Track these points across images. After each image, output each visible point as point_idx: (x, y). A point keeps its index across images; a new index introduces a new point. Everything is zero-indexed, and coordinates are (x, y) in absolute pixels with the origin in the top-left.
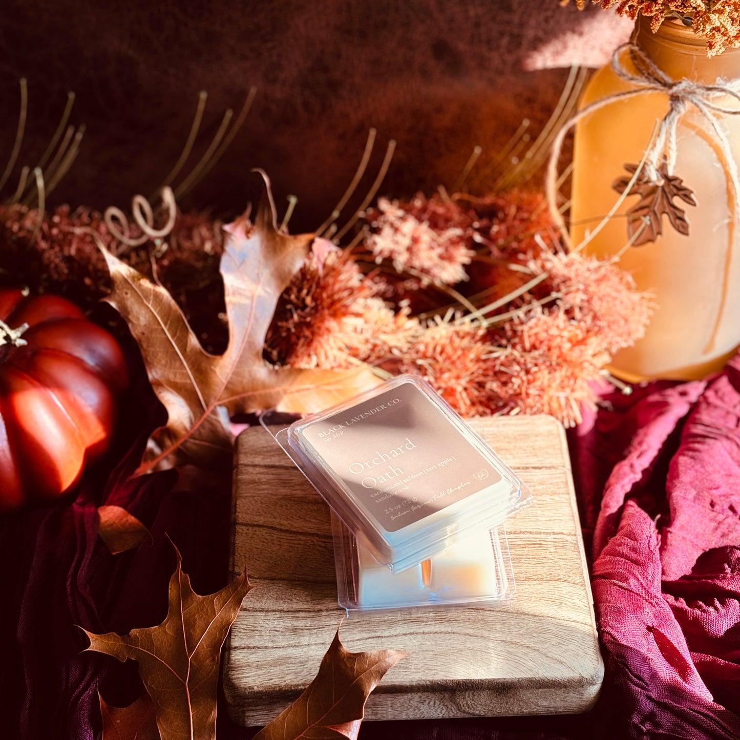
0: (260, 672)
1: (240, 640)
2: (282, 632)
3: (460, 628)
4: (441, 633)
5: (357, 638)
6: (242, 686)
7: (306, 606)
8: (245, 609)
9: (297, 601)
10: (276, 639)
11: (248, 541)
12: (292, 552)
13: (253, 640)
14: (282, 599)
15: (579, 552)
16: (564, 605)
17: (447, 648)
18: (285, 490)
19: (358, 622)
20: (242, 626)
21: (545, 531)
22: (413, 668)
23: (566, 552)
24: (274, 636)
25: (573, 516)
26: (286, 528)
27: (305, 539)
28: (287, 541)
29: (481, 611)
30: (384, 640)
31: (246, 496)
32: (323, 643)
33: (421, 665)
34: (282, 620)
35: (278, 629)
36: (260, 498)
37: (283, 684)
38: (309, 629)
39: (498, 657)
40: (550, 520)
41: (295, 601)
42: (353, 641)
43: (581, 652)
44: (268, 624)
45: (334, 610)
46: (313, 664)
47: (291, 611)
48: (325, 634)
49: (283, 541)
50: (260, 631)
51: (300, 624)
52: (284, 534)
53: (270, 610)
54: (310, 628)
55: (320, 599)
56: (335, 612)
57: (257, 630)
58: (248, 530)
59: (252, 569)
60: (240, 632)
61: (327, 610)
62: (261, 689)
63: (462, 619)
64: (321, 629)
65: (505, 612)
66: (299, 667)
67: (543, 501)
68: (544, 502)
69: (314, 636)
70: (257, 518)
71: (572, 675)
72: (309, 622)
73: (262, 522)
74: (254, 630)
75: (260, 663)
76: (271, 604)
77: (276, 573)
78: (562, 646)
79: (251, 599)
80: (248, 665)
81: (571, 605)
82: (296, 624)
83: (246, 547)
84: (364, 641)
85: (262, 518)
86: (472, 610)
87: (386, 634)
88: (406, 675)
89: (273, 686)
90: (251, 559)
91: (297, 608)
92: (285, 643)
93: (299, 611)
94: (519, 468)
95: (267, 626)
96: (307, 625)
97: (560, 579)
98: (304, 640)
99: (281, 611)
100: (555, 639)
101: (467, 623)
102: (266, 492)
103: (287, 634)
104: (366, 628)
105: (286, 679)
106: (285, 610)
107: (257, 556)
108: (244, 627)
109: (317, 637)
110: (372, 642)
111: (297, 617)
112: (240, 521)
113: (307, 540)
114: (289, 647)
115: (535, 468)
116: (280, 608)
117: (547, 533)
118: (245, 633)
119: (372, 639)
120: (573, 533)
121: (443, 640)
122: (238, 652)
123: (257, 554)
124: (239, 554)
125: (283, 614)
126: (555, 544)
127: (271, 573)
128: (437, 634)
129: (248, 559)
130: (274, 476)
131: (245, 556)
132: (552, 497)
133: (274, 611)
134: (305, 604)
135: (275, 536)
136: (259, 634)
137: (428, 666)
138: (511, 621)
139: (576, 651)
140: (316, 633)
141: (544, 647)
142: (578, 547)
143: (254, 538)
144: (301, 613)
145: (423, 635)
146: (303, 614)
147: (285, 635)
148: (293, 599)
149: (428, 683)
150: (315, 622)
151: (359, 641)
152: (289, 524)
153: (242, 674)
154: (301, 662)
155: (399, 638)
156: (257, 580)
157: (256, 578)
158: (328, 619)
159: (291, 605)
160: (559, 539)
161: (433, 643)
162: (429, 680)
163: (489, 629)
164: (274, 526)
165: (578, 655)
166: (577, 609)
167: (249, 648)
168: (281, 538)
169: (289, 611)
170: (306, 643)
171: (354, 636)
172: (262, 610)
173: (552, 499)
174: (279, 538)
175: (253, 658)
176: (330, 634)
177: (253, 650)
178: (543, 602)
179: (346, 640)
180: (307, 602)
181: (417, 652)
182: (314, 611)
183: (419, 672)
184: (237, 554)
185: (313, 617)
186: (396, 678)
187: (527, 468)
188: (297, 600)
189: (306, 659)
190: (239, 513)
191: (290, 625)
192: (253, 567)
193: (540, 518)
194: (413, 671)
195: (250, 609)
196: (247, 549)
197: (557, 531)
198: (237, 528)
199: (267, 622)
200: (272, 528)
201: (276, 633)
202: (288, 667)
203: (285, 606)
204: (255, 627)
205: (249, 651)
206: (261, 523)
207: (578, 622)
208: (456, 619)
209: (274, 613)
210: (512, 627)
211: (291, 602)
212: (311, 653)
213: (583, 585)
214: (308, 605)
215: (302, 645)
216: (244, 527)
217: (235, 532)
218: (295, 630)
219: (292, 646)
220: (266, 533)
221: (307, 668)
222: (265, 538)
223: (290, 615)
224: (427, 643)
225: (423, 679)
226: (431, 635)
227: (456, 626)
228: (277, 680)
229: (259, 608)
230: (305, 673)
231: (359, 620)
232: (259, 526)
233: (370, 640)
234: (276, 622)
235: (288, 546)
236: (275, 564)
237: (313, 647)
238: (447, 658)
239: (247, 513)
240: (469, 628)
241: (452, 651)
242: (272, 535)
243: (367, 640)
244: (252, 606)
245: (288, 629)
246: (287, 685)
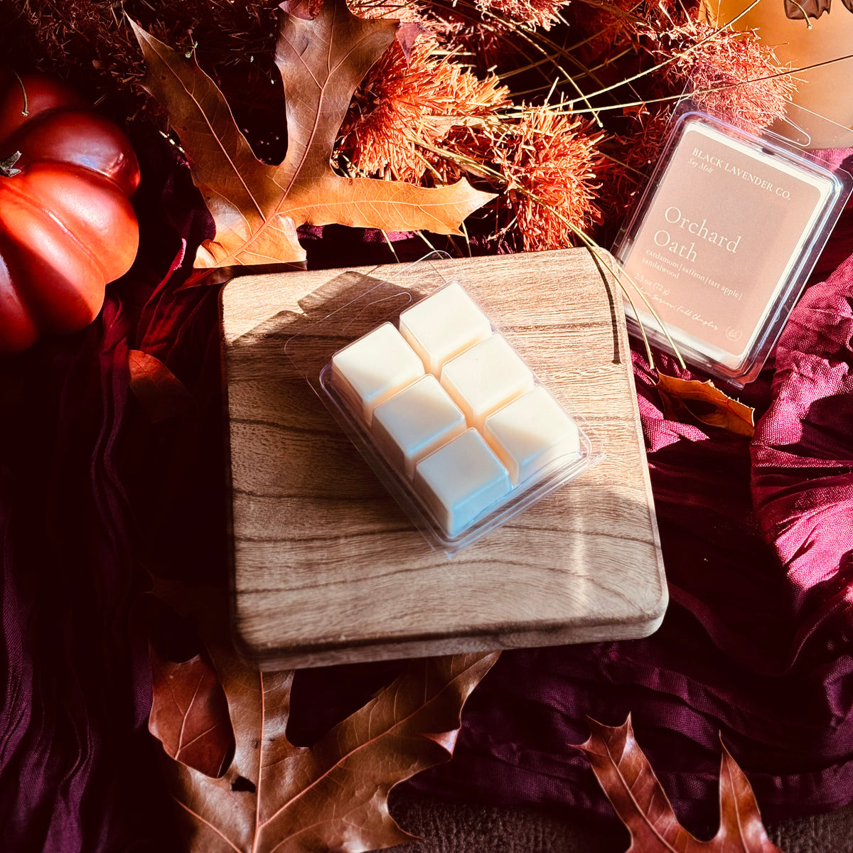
0: (273, 623)
1: (247, 581)
2: (295, 568)
3: (501, 554)
4: (480, 561)
5: (381, 574)
6: (254, 643)
7: (320, 532)
8: (249, 538)
9: (310, 526)
10: (288, 578)
11: (246, 444)
12: (299, 457)
13: (261, 581)
14: (292, 523)
15: (637, 443)
16: (621, 518)
17: (487, 582)
18: (286, 371)
19: (382, 551)
20: (247, 562)
21: (596, 415)
22: (449, 610)
23: (622, 443)
24: (286, 574)
25: (630, 393)
26: (292, 425)
27: (314, 438)
28: (294, 443)
29: (525, 530)
30: (414, 574)
31: (239, 380)
32: (343, 582)
33: (458, 606)
34: (293, 553)
35: (290, 565)
36: (256, 383)
37: (301, 638)
38: (327, 564)
39: (547, 591)
40: (602, 400)
41: (308, 525)
42: (378, 577)
43: (642, 582)
44: (277, 558)
45: (353, 536)
46: (334, 610)
47: (305, 540)
48: (345, 569)
49: (287, 442)
50: (269, 569)
51: (316, 556)
52: (288, 433)
53: (279, 538)
54: (327, 561)
55: (336, 522)
56: (355, 538)
57: (266, 567)
58: (245, 428)
59: (254, 482)
60: (246, 571)
61: (346, 537)
62: (275, 645)
63: (503, 543)
64: (340, 563)
65: (553, 530)
66: (318, 615)
67: (594, 372)
68: (596, 375)
69: (333, 572)
70: (254, 411)
71: (631, 610)
72: (325, 553)
73: (260, 416)
74: (261, 568)
75: (272, 611)
76: (280, 531)
77: (283, 487)
78: (619, 573)
79: (256, 524)
80: (259, 615)
81: (628, 516)
82: (310, 556)
83: (244, 453)
84: (390, 576)
85: (260, 411)
86: (514, 529)
87: (416, 565)
88: (441, 620)
89: (289, 642)
90: (252, 470)
91: (310, 535)
92: (300, 584)
93: (312, 539)
94: (564, 327)
95: (276, 561)
96: (324, 558)
97: (616, 482)
98: (322, 578)
99: (292, 540)
100: (611, 564)
101: (509, 547)
102: (262, 373)
103: (301, 570)
104: (392, 558)
105: (304, 631)
106: (297, 538)
107: (259, 465)
108: (251, 563)
109: (336, 573)
110: (401, 577)
111: (311, 548)
112: (235, 417)
113: (316, 440)
114: (304, 588)
115: (583, 325)
116: (290, 536)
117: (599, 418)
118: (252, 571)
119: (400, 574)
120: (630, 416)
121: (483, 572)
122: (245, 597)
123: (258, 463)
124: (237, 463)
125: (295, 543)
126: (610, 433)
127: (276, 488)
128: (474, 564)
129: (248, 471)
130: (271, 350)
131: (243, 465)
132: (604, 367)
133: (284, 540)
134: (319, 529)
135: (278, 435)
136: (267, 572)
137: (465, 607)
138: (561, 543)
139: (637, 579)
140: (334, 568)
141: (599, 575)
142: (637, 437)
143: (253, 439)
144: (315, 541)
145: (459, 566)
146: (317, 543)
147: (298, 573)
148: (305, 524)
149: (467, 628)
150: (332, 554)
151: (385, 577)
152: (293, 418)
153: (252, 626)
154: (319, 608)
155: (432, 571)
156: (261, 499)
157: (260, 496)
158: (347, 549)
159: (303, 532)
160: (613, 426)
161: (470, 575)
162: (468, 626)
163: (533, 554)
164: (275, 422)
165: (638, 584)
166: (636, 522)
167: (257, 591)
168: (285, 439)
169: (300, 540)
170: (324, 582)
171: (378, 570)
172: (269, 540)
173: (605, 370)
174: (283, 438)
175: (264, 604)
176: (351, 568)
177: (262, 595)
178: (597, 514)
179: (370, 576)
180: (322, 526)
181: (453, 588)
182: (331, 539)
183: (456, 616)
184: (234, 463)
185: (330, 546)
186: (430, 625)
187: (575, 326)
188: (310, 524)
189: (325, 604)
190: (232, 404)
191: (303, 558)
192: (254, 480)
193: (591, 398)
194: (449, 613)
195: (256, 538)
196: (245, 455)
197: (611, 415)
198: (232, 426)
199: (278, 557)
200: (273, 424)
201: (288, 570)
202: (306, 615)
203: (296, 533)
204: (262, 563)
205: (259, 596)
206: (259, 418)
207: (637, 540)
208: (497, 542)
209: (283, 543)
210: (561, 550)
211: (303, 527)
212: (331, 595)
213: (643, 489)
214: (323, 531)
215: (320, 585)
216: (239, 425)
217: (230, 432)
218: (310, 566)
219: (307, 587)
220: (267, 432)
221: (327, 615)
222: (266, 440)
223: (303, 545)
224: (464, 576)
225: (462, 623)
226: (469, 565)
227: (496, 551)
228: (294, 633)
229: (266, 537)
230: (324, 622)
231: (383, 549)
232: (258, 422)
233: (398, 575)
234: (287, 555)
235: (294, 449)
236: (281, 475)
237: (332, 587)
238: (487, 595)
239: (241, 405)
240: (511, 553)
241: (493, 586)
242: (274, 434)
243: (394, 575)
244: (256, 534)
245: (301, 565)
246: (305, 639)
